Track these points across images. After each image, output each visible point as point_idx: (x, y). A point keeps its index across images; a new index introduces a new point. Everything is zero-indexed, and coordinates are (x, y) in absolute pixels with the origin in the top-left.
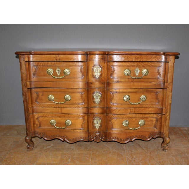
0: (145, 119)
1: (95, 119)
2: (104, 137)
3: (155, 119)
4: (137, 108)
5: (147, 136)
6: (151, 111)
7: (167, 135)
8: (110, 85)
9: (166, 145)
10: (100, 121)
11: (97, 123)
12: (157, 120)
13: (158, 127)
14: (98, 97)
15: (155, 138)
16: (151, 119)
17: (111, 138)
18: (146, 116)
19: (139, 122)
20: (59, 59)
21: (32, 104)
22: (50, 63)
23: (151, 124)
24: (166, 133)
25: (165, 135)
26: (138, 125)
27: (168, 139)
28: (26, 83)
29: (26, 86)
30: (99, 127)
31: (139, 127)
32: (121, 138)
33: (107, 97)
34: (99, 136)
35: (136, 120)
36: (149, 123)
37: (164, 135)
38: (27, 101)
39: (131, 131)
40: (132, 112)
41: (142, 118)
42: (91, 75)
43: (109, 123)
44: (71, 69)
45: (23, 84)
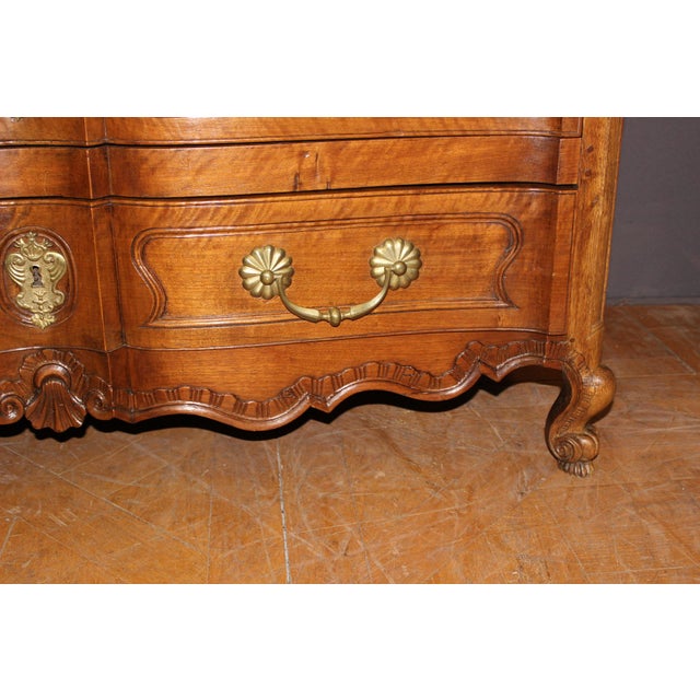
0: (423, 233)
1: (14, 248)
2: (105, 389)
3: (495, 231)
4: (353, 144)
5: (442, 367)
6: (466, 161)
7: (594, 355)
9: (579, 429)
10: (55, 261)
12: (515, 236)
15: (499, 376)
16: (468, 230)
17: (158, 396)
18: (422, 209)
19: (377, 261)
23: (470, 272)
24: (582, 334)
25: (576, 352)
26: (368, 286)
27: (597, 380)
30: (57, 310)
31: (377, 300)
32: (238, 390)
34: (69, 386)
35: (345, 240)
36: (455, 263)
37: (566, 349)
39: (314, 332)
40: (313, 173)
41: (394, 225)
43: (131, 276)
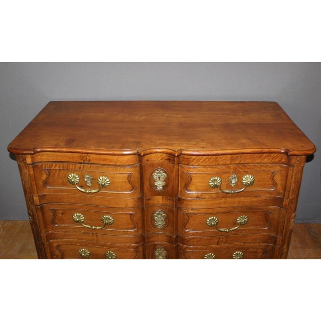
0: (245, 250)
1: (156, 250)
3: (261, 251)
8: (183, 203)
10: (165, 252)
12: (265, 252)
19: (234, 255)
20: (88, 160)
21: (45, 227)
22: (71, 166)
28: (33, 197)
29: (33, 201)
33: (177, 220)
36: (251, 256)
38: (36, 225)
40: (221, 241)
41: (238, 249)
42: (148, 186)
44: (111, 177)
45: (28, 198)
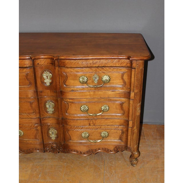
0: (109, 131)
1: (50, 130)
3: (120, 131)
6: (115, 122)
8: (64, 94)
9: (134, 160)
10: (56, 131)
11: (53, 134)
12: (123, 132)
13: (124, 140)
14: (51, 107)
30: (55, 138)
33: (61, 107)
34: (57, 148)
39: (92, 144)
42: (40, 82)
43: (66, 135)
